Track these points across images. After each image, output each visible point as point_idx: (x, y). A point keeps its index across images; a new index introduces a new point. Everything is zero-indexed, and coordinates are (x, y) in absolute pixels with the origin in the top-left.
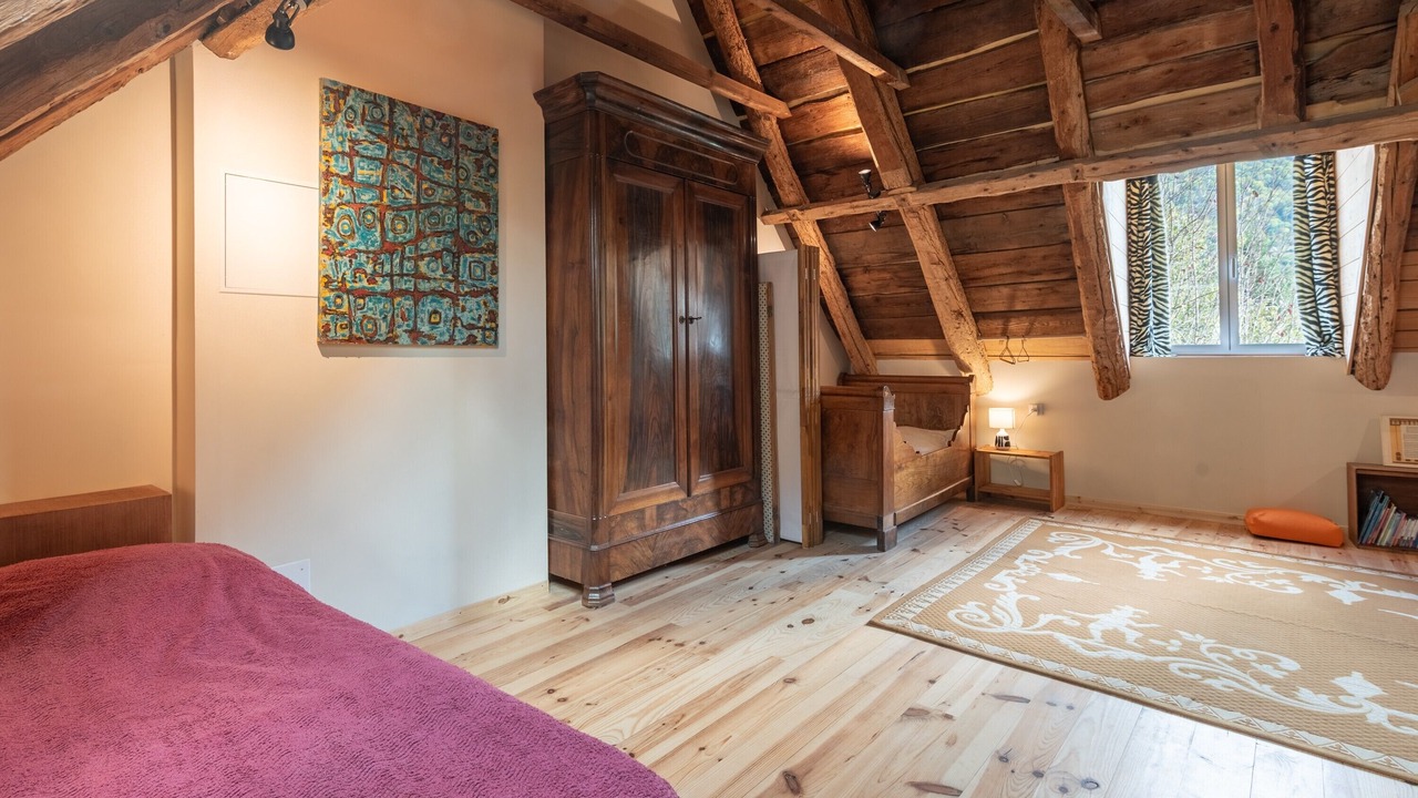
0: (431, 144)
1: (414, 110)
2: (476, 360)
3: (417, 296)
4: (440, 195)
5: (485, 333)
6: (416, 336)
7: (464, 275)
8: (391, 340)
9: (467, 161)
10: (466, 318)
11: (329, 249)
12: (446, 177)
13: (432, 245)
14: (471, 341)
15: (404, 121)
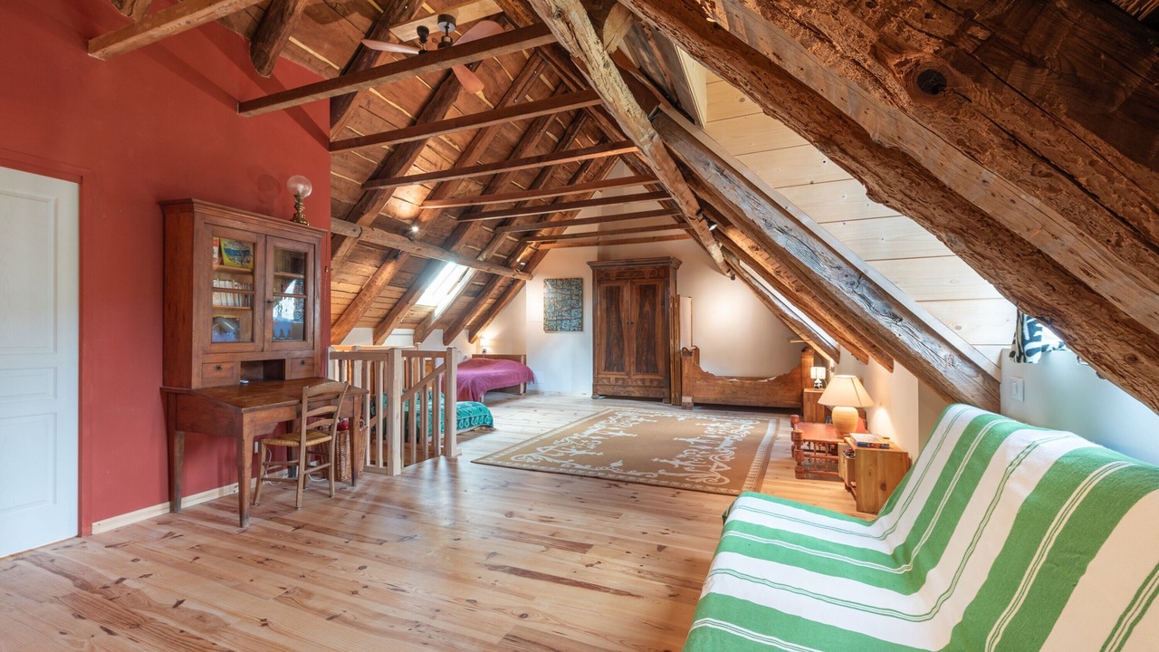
0: (565, 286)
1: (561, 280)
2: (577, 335)
3: (562, 320)
4: (567, 297)
5: (580, 328)
6: (561, 329)
7: (573, 314)
8: (556, 330)
9: (574, 288)
10: (573, 325)
11: (545, 312)
12: (568, 293)
13: (565, 309)
14: (574, 330)
15: (559, 283)
